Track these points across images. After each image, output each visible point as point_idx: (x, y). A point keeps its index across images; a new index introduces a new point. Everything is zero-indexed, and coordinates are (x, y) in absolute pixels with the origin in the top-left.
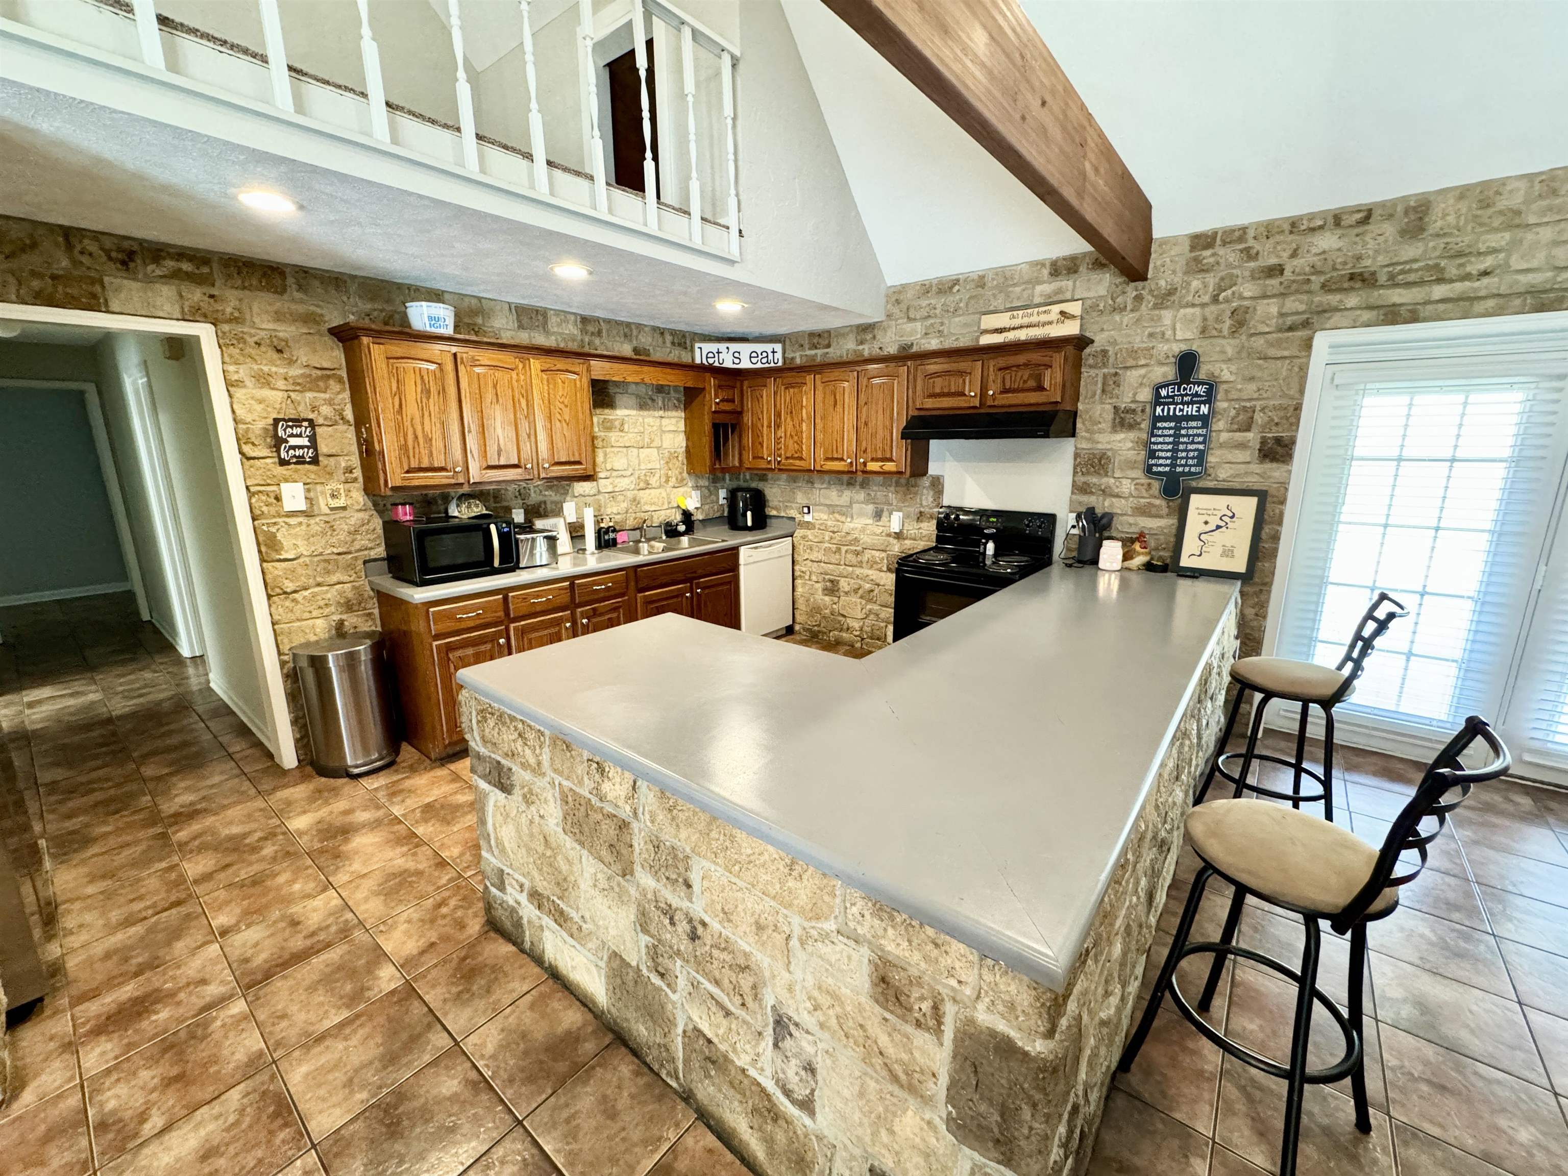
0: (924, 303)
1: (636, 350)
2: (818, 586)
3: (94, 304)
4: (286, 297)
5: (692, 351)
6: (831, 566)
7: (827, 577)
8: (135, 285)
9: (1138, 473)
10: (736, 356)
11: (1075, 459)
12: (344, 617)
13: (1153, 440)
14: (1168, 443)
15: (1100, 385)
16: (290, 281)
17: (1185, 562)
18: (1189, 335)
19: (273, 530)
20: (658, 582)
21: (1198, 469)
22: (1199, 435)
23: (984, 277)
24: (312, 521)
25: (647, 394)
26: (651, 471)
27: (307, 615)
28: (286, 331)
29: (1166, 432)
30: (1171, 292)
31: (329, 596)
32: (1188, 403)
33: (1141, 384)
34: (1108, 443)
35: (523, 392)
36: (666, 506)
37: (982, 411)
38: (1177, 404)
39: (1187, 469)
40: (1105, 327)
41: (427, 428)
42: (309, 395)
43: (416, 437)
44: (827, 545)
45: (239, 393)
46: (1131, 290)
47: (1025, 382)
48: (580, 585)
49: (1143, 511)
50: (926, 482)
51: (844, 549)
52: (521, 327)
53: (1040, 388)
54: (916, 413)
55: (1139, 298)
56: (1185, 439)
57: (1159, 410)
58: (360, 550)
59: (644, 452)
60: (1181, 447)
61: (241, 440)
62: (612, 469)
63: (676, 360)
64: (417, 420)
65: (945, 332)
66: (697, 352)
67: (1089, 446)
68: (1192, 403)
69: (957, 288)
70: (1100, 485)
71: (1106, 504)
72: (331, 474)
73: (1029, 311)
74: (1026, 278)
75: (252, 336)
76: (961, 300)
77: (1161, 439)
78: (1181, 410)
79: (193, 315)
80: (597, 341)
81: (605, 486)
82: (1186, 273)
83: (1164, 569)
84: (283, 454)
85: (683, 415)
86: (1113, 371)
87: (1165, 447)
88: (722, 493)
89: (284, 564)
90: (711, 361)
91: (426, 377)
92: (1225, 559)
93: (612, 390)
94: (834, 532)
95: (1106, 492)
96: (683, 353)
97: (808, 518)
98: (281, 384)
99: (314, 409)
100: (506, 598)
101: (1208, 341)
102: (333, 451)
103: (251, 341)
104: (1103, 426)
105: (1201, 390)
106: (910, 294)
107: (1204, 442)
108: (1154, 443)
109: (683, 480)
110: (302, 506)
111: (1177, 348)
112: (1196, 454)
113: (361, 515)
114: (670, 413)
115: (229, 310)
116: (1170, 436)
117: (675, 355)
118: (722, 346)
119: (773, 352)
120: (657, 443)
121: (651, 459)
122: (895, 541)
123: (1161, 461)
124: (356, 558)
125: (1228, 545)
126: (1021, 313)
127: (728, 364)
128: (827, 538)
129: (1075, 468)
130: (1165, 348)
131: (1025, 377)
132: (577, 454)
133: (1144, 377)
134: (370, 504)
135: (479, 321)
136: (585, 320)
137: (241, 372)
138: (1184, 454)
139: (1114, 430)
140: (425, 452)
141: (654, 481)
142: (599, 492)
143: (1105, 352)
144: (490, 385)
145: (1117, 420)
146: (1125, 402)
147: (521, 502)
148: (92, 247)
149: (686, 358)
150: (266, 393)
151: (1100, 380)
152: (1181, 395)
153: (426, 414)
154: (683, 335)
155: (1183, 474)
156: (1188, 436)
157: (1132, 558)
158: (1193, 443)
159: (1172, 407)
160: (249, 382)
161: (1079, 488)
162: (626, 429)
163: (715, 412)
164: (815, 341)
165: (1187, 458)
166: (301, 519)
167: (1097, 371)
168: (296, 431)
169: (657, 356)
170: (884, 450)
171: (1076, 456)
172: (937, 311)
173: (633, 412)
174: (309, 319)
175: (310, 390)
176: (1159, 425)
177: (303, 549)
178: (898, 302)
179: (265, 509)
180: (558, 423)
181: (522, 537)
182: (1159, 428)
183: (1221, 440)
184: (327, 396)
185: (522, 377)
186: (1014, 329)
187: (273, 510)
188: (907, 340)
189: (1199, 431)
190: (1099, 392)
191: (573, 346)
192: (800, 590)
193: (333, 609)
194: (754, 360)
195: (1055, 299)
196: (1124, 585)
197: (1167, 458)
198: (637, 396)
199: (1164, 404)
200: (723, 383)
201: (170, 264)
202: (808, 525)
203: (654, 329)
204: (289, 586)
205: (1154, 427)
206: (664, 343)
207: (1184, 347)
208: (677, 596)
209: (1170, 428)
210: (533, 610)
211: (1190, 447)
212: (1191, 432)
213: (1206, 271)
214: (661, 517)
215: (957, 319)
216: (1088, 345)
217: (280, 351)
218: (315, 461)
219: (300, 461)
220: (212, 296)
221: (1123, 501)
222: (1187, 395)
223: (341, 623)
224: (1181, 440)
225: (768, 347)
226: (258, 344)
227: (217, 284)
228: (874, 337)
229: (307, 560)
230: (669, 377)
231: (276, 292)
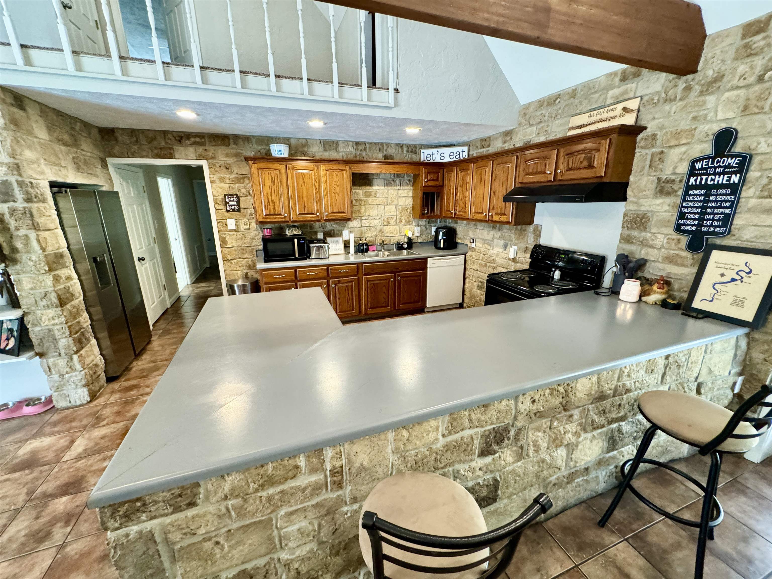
0: (539, 113)
1: (386, 157)
2: (475, 284)
3: (171, 157)
4: (230, 147)
5: (419, 154)
6: (482, 274)
7: (480, 279)
8: (182, 148)
9: (670, 230)
10: (442, 155)
11: (624, 218)
12: (248, 271)
13: (684, 204)
14: (697, 207)
15: (648, 162)
16: (231, 141)
17: (697, 304)
18: (730, 115)
19: (225, 236)
20: (375, 271)
21: (722, 230)
22: (726, 201)
23: (576, 89)
24: (238, 234)
25: (390, 178)
26: (391, 217)
27: (235, 269)
28: (230, 160)
29: (696, 198)
30: (719, 78)
31: (243, 262)
32: (719, 174)
33: (681, 159)
34: (650, 206)
35: (317, 180)
36: (399, 234)
37: (555, 183)
38: (709, 174)
39: (712, 229)
40: (657, 116)
41: (273, 197)
42: (237, 185)
43: (269, 201)
44: (480, 261)
45: (214, 185)
46: (682, 83)
47: (581, 162)
48: (331, 269)
49: (669, 260)
50: (531, 228)
51: (488, 264)
52: (325, 150)
53: (591, 166)
54: (520, 185)
55: (688, 88)
56: (714, 204)
57: (692, 180)
58: (254, 246)
59: (387, 208)
60: (709, 211)
61: (216, 203)
62: (369, 215)
63: (409, 160)
64: (269, 194)
65: (549, 131)
66: (422, 154)
67: (636, 208)
68: (724, 173)
69: (559, 100)
70: (639, 238)
71: (643, 252)
72: (245, 216)
73: (601, 110)
74: (603, 85)
75: (218, 163)
76: (560, 109)
77: (691, 204)
78: (712, 180)
79: (200, 157)
80: (364, 154)
81: (365, 224)
82: (735, 59)
83: (676, 307)
84: (228, 208)
85: (412, 188)
86: (658, 150)
87: (694, 210)
88: (434, 229)
89: (228, 249)
90: (429, 159)
91: (273, 176)
92: (734, 307)
93: (371, 177)
94: (484, 255)
95: (644, 243)
96: (414, 156)
97: (473, 245)
98: (228, 181)
99: (239, 190)
100: (296, 271)
101: (749, 118)
102: (246, 207)
103: (217, 165)
104: (647, 193)
105: (733, 162)
106: (531, 109)
107: (730, 207)
108: (685, 207)
109: (409, 221)
110: (234, 228)
111: (716, 128)
112: (722, 217)
113: (255, 232)
114: (403, 188)
115: (211, 154)
116: (699, 201)
117: (408, 157)
118: (435, 151)
119: (463, 152)
120: (396, 202)
121: (391, 211)
122: (513, 263)
123: (689, 222)
124: (253, 249)
125: (740, 296)
126: (595, 112)
127: (438, 160)
128: (481, 258)
129: (623, 224)
130: (707, 128)
131: (581, 160)
132: (342, 208)
133: (685, 153)
134: (259, 228)
135: (306, 149)
136: (357, 144)
137: (215, 177)
138: (710, 217)
139: (656, 196)
140: (272, 208)
141: (392, 222)
142: (362, 226)
143: (654, 136)
144: (301, 178)
145: (658, 189)
146: (667, 173)
147: (322, 229)
148: (170, 136)
149: (415, 158)
150: (223, 185)
151: (649, 158)
152: (715, 168)
153: (273, 191)
154: (415, 146)
155: (708, 233)
156: (716, 201)
157: (649, 295)
158: (720, 207)
159: (704, 178)
160: (217, 181)
161: (626, 239)
162: (378, 196)
163: (425, 186)
164: (483, 143)
165: (713, 220)
166: (234, 233)
167: (647, 151)
168: (232, 199)
169: (397, 159)
170: (501, 208)
171: (625, 215)
172: (546, 118)
173: (383, 188)
174: (237, 155)
175: (237, 183)
176: (691, 192)
177: (235, 244)
178: (525, 114)
179: (222, 228)
180: (333, 194)
181: (311, 245)
182: (691, 195)
183: (750, 206)
184: (243, 185)
185: (316, 174)
186: (589, 124)
187: (224, 229)
188: (528, 138)
189: (728, 198)
190: (647, 166)
191: (351, 157)
192: (467, 285)
193: (244, 268)
194: (452, 157)
195: (621, 99)
196: (638, 313)
197: (694, 219)
198: (385, 179)
199: (697, 175)
200: (431, 171)
201: (192, 139)
202: (473, 249)
203: (397, 145)
204: (229, 257)
205: (686, 193)
206: (402, 151)
207: (724, 125)
208: (385, 280)
209: (700, 195)
210: (308, 278)
211: (717, 211)
212: (719, 198)
213: (756, 54)
214: (395, 240)
215: (557, 122)
216: (641, 132)
217: (227, 169)
218: (239, 210)
219: (234, 210)
220: (206, 150)
221: (656, 251)
222: (720, 167)
223: (247, 274)
224: (710, 205)
225: (460, 149)
226: (220, 166)
227: (207, 144)
228: (511, 138)
229: (236, 248)
230: (396, 169)
231: (226, 146)
